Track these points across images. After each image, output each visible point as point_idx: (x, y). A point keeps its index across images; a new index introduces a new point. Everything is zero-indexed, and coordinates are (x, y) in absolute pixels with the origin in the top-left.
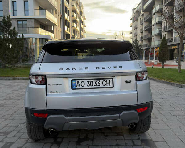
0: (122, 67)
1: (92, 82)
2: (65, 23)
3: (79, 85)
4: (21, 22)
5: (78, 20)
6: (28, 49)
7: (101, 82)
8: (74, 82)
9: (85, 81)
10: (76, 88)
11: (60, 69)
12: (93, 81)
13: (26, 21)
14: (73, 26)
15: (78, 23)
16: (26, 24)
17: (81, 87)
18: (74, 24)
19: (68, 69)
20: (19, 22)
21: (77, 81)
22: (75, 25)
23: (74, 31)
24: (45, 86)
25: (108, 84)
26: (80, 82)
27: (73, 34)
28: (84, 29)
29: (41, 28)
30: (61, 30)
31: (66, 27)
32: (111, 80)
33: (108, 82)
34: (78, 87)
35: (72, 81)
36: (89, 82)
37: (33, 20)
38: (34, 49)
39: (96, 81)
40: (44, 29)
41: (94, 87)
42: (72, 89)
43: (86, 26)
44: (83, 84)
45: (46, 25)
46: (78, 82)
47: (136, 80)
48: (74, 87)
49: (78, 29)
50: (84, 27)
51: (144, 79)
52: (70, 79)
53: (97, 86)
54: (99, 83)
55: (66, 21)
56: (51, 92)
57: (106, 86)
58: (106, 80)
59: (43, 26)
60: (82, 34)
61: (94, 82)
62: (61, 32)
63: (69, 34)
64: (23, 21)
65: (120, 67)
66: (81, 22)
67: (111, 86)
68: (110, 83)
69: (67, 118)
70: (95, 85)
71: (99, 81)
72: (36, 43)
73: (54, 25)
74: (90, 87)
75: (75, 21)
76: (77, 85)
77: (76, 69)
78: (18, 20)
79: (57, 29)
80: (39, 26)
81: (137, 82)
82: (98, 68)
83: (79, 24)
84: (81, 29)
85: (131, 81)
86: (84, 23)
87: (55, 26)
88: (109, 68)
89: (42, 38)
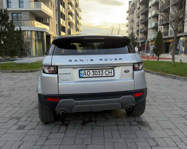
0: (121, 59)
1: (96, 72)
2: (61, 15)
3: (86, 74)
4: (16, 14)
5: (74, 12)
6: (24, 42)
7: (104, 72)
8: (81, 72)
9: (91, 71)
10: (83, 76)
11: (69, 61)
12: (97, 70)
13: (21, 13)
14: (69, 19)
15: (73, 15)
16: (21, 17)
17: (87, 76)
18: (69, 17)
19: (76, 61)
20: (13, 14)
21: (83, 71)
22: (71, 17)
23: (70, 24)
24: (57, 75)
25: (110, 74)
26: (86, 71)
27: (69, 27)
28: (79, 22)
29: (36, 20)
30: (56, 22)
31: (62, 20)
32: (112, 70)
33: (110, 71)
34: (85, 76)
35: (80, 70)
36: (94, 71)
37: (28, 13)
38: (29, 42)
39: (100, 71)
40: (40, 22)
41: (98, 76)
42: (80, 77)
43: (81, 19)
44: (89, 73)
45: (41, 18)
46: (85, 72)
47: (134, 70)
48: (81, 76)
49: (74, 21)
50: (80, 20)
51: (140, 69)
52: (78, 70)
53: (101, 75)
54: (102, 72)
55: (62, 13)
56: (62, 80)
57: (108, 75)
58: (108, 70)
59: (38, 18)
60: (78, 27)
61: (98, 72)
62: (56, 25)
63: (65, 27)
64: (17, 13)
65: (120, 59)
66: (77, 14)
67: (113, 75)
68: (111, 72)
69: (76, 101)
70: (99, 74)
71: (103, 71)
72: (31, 36)
73: (49, 17)
74: (95, 76)
75: (70, 13)
76: (84, 74)
77: (83, 61)
78: (13, 12)
79: (52, 22)
80: (34, 19)
81: (134, 72)
82: (102, 60)
83: (74, 17)
84: (77, 22)
85: (129, 71)
86: (79, 16)
87: (50, 19)
88: (111, 60)
89: (38, 31)
